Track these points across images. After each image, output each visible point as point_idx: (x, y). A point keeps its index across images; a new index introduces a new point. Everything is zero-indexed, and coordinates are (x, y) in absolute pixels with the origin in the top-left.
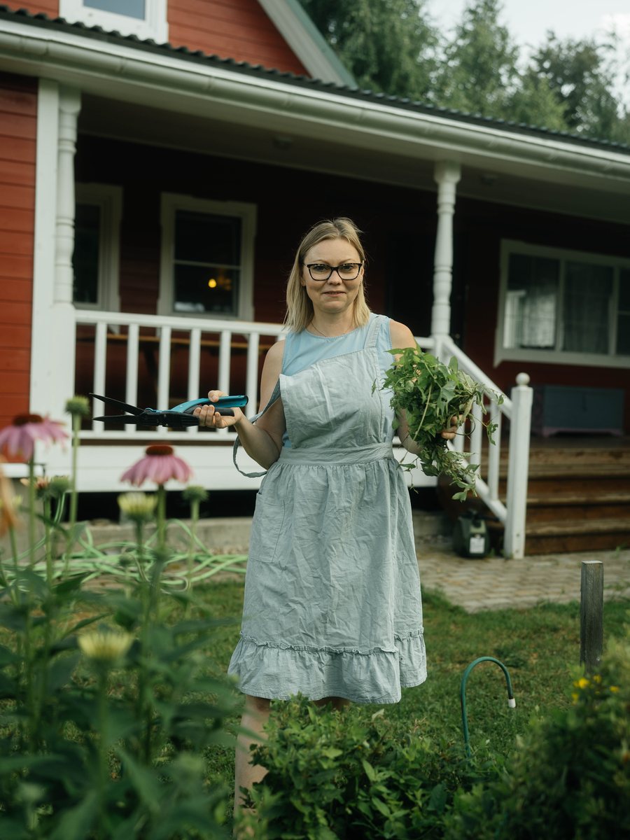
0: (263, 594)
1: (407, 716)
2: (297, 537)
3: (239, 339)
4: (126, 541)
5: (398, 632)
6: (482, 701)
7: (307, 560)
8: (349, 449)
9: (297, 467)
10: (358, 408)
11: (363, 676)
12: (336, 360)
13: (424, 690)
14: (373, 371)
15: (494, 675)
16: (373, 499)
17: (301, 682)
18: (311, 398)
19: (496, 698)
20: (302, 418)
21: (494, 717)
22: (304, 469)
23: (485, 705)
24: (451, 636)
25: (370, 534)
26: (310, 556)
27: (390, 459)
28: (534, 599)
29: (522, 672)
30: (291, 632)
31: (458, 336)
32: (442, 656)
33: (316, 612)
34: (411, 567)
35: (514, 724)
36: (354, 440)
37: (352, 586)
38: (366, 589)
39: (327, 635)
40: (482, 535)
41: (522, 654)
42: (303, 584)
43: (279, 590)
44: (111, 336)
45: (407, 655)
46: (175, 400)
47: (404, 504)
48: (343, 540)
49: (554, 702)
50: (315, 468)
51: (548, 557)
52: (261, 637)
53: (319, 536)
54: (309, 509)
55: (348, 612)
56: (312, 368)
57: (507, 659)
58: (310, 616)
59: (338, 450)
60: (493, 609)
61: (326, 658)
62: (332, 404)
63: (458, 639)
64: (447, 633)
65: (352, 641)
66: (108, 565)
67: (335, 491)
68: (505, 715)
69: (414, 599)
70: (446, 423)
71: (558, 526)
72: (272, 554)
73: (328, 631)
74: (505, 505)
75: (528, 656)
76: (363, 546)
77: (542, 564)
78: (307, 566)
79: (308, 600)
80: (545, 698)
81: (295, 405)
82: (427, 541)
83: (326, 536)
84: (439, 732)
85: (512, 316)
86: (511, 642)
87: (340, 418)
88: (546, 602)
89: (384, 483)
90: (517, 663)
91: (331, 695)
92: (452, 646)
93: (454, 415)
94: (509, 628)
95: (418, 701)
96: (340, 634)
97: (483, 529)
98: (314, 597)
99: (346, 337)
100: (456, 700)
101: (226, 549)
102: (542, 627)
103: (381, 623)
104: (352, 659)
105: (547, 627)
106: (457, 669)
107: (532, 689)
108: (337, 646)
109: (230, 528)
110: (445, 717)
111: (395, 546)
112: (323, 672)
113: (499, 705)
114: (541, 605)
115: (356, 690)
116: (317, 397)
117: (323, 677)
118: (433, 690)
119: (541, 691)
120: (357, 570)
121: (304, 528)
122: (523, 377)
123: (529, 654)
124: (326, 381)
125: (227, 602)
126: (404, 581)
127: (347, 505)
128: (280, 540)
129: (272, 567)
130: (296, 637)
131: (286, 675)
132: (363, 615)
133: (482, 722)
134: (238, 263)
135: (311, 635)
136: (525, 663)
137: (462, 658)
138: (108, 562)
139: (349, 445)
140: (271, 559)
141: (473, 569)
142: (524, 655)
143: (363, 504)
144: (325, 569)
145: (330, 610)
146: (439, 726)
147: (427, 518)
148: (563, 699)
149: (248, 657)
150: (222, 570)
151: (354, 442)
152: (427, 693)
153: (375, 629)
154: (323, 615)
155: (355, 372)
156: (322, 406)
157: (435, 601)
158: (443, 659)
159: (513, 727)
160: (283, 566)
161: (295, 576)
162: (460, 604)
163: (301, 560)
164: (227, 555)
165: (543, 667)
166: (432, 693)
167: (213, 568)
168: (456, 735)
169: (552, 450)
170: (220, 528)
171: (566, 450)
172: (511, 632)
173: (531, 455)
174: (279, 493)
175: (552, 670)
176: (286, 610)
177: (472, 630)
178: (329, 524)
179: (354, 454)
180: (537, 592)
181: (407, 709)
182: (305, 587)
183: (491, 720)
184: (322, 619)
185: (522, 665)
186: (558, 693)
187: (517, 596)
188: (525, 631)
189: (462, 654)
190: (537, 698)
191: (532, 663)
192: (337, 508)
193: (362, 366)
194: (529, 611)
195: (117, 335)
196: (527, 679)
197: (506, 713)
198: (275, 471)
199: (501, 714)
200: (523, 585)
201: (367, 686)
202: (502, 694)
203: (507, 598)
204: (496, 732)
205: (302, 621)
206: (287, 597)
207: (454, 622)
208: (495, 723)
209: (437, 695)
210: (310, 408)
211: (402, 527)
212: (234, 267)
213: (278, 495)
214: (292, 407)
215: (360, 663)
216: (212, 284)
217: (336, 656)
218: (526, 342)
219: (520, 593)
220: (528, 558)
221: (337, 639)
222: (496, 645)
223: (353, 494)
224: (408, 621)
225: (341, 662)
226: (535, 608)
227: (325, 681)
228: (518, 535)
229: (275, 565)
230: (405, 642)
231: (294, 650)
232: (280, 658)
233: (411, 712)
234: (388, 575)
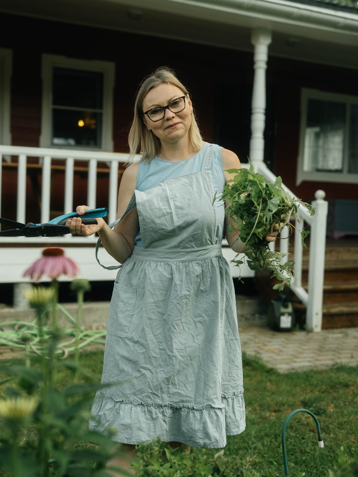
0: (120, 362)
1: (236, 452)
2: (147, 317)
3: (103, 165)
4: (18, 320)
5: (224, 392)
6: (293, 441)
7: (154, 336)
8: (189, 250)
9: (148, 263)
10: (197, 218)
11: (197, 426)
12: (180, 180)
13: (248, 433)
14: (209, 189)
15: (301, 421)
16: (208, 289)
17: (149, 431)
18: (160, 209)
19: (303, 439)
20: (153, 225)
21: (302, 453)
22: (153, 265)
23: (295, 444)
24: (268, 391)
25: (204, 315)
26: (157, 333)
27: (220, 258)
28: (330, 363)
29: (323, 418)
30: (141, 391)
31: (269, 162)
32: (261, 406)
33: (162, 376)
34: (235, 341)
35: (318, 458)
36: (193, 243)
37: (190, 356)
38: (201, 359)
39: (170, 394)
40: (290, 314)
41: (322, 405)
42: (152, 355)
43: (132, 359)
44: (5, 164)
45: (231, 409)
46: (55, 213)
47: (230, 292)
48: (183, 320)
49: (348, 441)
50: (162, 264)
51: (340, 330)
52: (118, 395)
53: (165, 317)
54: (157, 296)
55: (186, 376)
56: (160, 185)
57: (311, 409)
58: (157, 379)
59: (181, 250)
60: (299, 371)
61: (169, 412)
62: (177, 214)
63: (273, 393)
64: (265, 389)
65: (189, 399)
66: (5, 339)
67: (178, 282)
68: (310, 452)
69: (237, 366)
70: (270, 228)
71: (347, 306)
72: (127, 330)
73: (170, 391)
74: (307, 291)
75: (326, 406)
76: (199, 325)
77: (335, 335)
78: (155, 341)
79: (155, 367)
80: (341, 438)
81: (148, 215)
82: (247, 319)
83: (170, 317)
84: (261, 465)
85: (310, 147)
86: (314, 396)
87: (183, 226)
88: (339, 365)
89: (216, 277)
90: (318, 412)
91: (172, 440)
92: (268, 399)
93: (276, 223)
94: (311, 385)
95: (244, 441)
96: (179, 393)
97: (290, 309)
98: (160, 365)
99: (187, 162)
100: (273, 440)
101: (95, 326)
102: (336, 384)
103: (212, 385)
104: (189, 413)
105: (341, 384)
106: (273, 416)
107: (331, 431)
108: (178, 402)
109: (97, 309)
110: (265, 453)
111: (223, 325)
112: (166, 423)
113: (306, 444)
114: (335, 367)
115: (191, 437)
116: (165, 209)
117: (166, 427)
118: (255, 433)
119: (337, 433)
120: (194, 344)
121: (153, 310)
122: (320, 193)
123: (328, 405)
124: (172, 197)
125: (96, 366)
126: (229, 353)
127: (187, 293)
128: (133, 319)
129: (126, 341)
130: (145, 396)
131: (138, 425)
132: (198, 379)
133: (293, 457)
134: (101, 107)
135: (156, 393)
136: (325, 411)
137: (277, 408)
138: (4, 336)
139: (189, 246)
140: (126, 334)
141: (283, 340)
142: (324, 405)
143: (199, 293)
144: (169, 343)
145: (173, 375)
146: (261, 460)
147: (247, 301)
148: (354, 439)
149: (108, 410)
150: (92, 342)
151: (193, 244)
152: (251, 435)
153: (207, 390)
154: (167, 378)
155: (195, 189)
156: (169, 216)
157: (255, 365)
158: (262, 409)
159: (317, 461)
160: (136, 340)
161: (145, 348)
162: (274, 367)
163: (150, 336)
164: (95, 331)
165: (339, 414)
166: (255, 435)
167: (85, 340)
168: (273, 467)
169: (341, 249)
170: (89, 311)
171: (353, 249)
172: (313, 387)
173: (327, 252)
174: (132, 282)
175: (345, 417)
176: (138, 375)
177: (284, 387)
178: (173, 308)
179: (193, 253)
180: (332, 357)
181: (236, 447)
182: (153, 357)
183: (300, 456)
184: (166, 381)
185: (323, 413)
186: (350, 434)
187: (317, 360)
188: (324, 387)
189: (276, 404)
190: (335, 438)
191: (330, 412)
192: (180, 296)
193: (200, 185)
194: (326, 371)
195: (9, 163)
196: (327, 424)
197: (311, 450)
198: (128, 266)
199: (308, 450)
200: (322, 351)
201: (200, 434)
202: (307, 435)
203: (309, 361)
204: (304, 464)
205: (150, 383)
206: (138, 365)
207: (270, 381)
208: (304, 458)
209: (258, 436)
210: (159, 218)
211: (228, 310)
212: (98, 111)
213: (131, 284)
214: (146, 216)
215: (195, 416)
216: (81, 124)
217: (176, 410)
218: (320, 166)
219: (320, 358)
220: (325, 331)
221: (177, 397)
222: (302, 398)
223: (191, 284)
224: (232, 383)
225: (180, 415)
226: (331, 369)
227: (168, 430)
228: (317, 314)
229: (129, 339)
230: (230, 400)
231: (144, 406)
232: (133, 412)
233: (239, 450)
234: (218, 348)
